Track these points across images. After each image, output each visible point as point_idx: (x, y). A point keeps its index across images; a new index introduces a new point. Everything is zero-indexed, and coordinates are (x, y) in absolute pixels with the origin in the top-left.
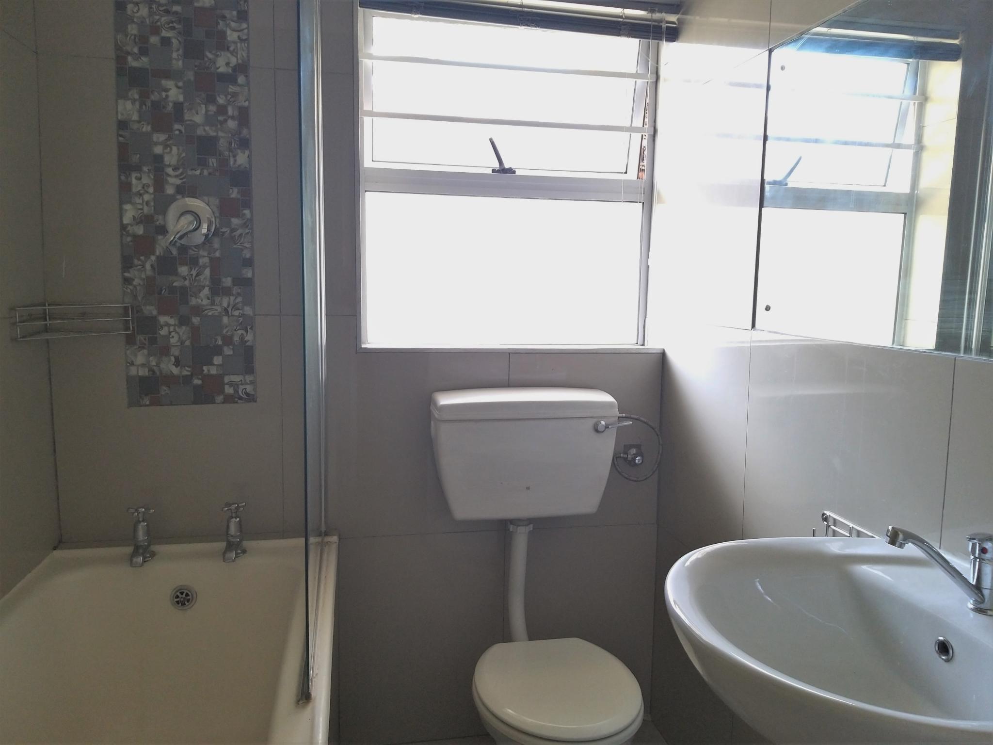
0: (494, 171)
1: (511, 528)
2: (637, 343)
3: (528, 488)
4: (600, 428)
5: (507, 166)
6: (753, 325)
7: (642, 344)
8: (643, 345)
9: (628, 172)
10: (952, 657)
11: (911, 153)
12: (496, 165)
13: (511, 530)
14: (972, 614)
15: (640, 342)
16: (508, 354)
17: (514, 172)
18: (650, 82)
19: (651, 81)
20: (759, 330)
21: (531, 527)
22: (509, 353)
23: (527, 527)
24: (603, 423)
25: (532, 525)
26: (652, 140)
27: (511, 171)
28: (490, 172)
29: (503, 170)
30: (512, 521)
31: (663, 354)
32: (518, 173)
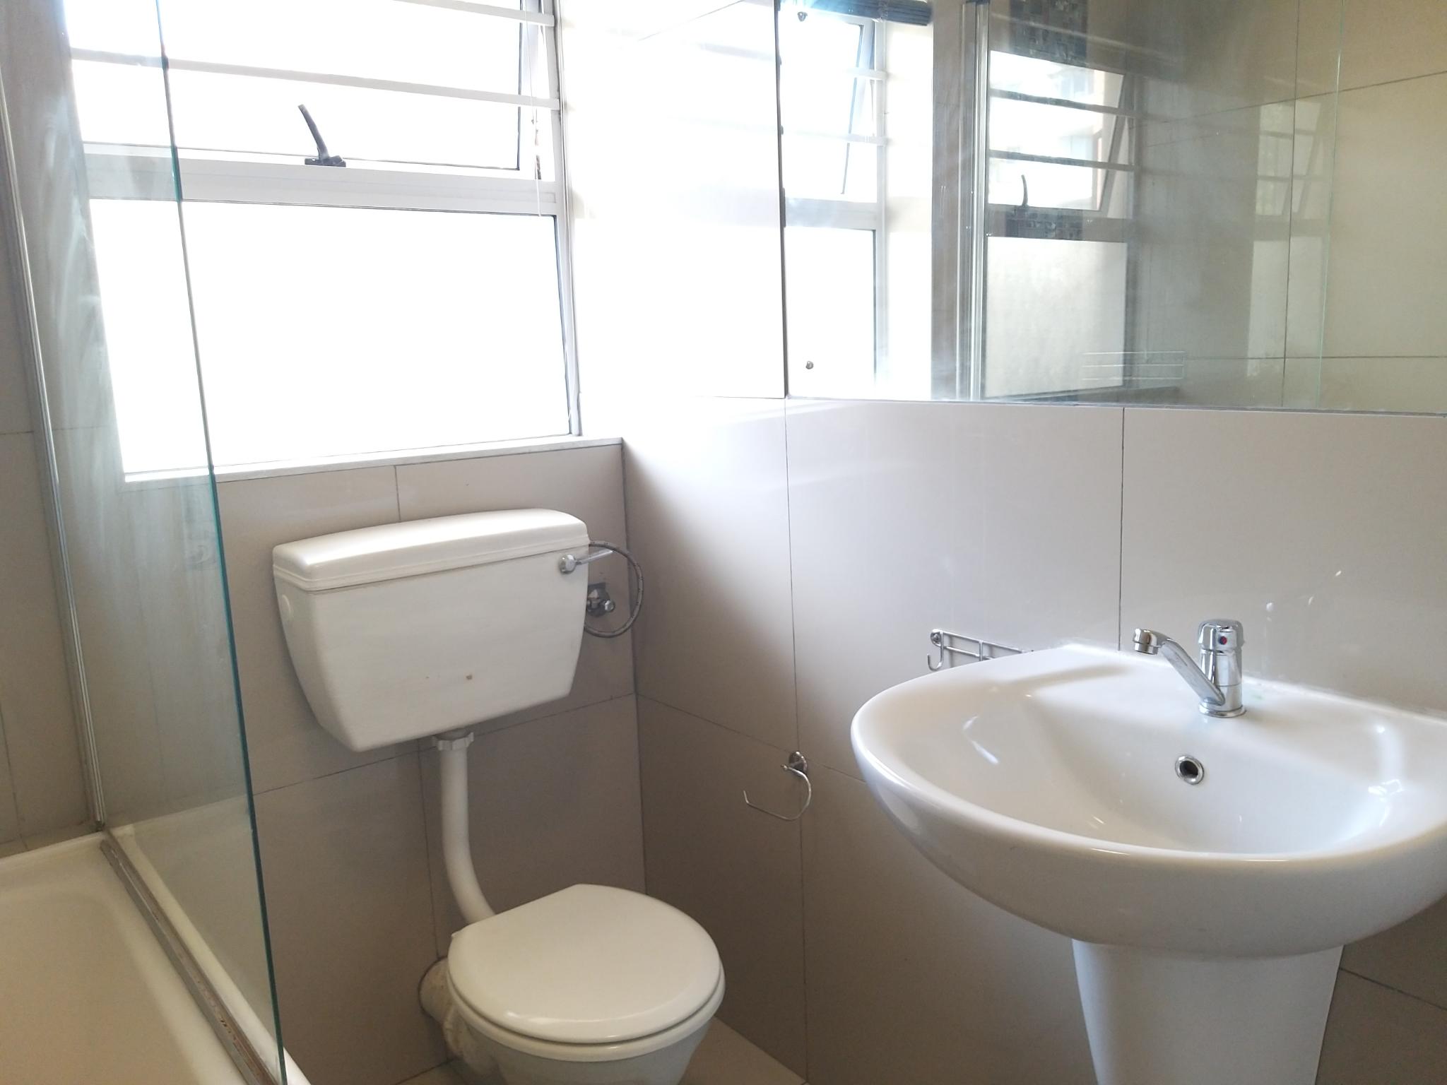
0: (308, 162)
1: (441, 745)
2: (570, 433)
3: (469, 678)
4: (569, 567)
5: (332, 153)
6: (786, 392)
7: (577, 433)
8: (580, 435)
9: (520, 168)
10: (1203, 776)
11: (873, 148)
12: (314, 152)
13: (441, 748)
14: (1206, 720)
15: (575, 430)
16: (393, 468)
17: (343, 164)
18: (546, 27)
19: (547, 25)
20: (796, 398)
21: (471, 737)
22: (395, 466)
23: (466, 739)
24: (571, 557)
25: (472, 734)
26: (557, 120)
27: (338, 162)
28: (303, 163)
29: (325, 160)
30: (439, 736)
31: (622, 446)
32: (349, 165)
